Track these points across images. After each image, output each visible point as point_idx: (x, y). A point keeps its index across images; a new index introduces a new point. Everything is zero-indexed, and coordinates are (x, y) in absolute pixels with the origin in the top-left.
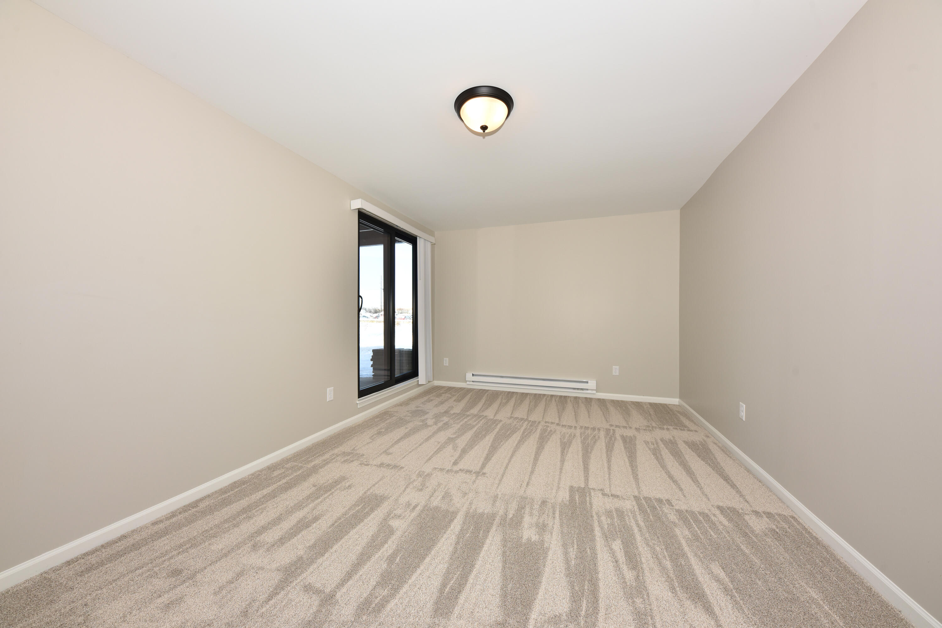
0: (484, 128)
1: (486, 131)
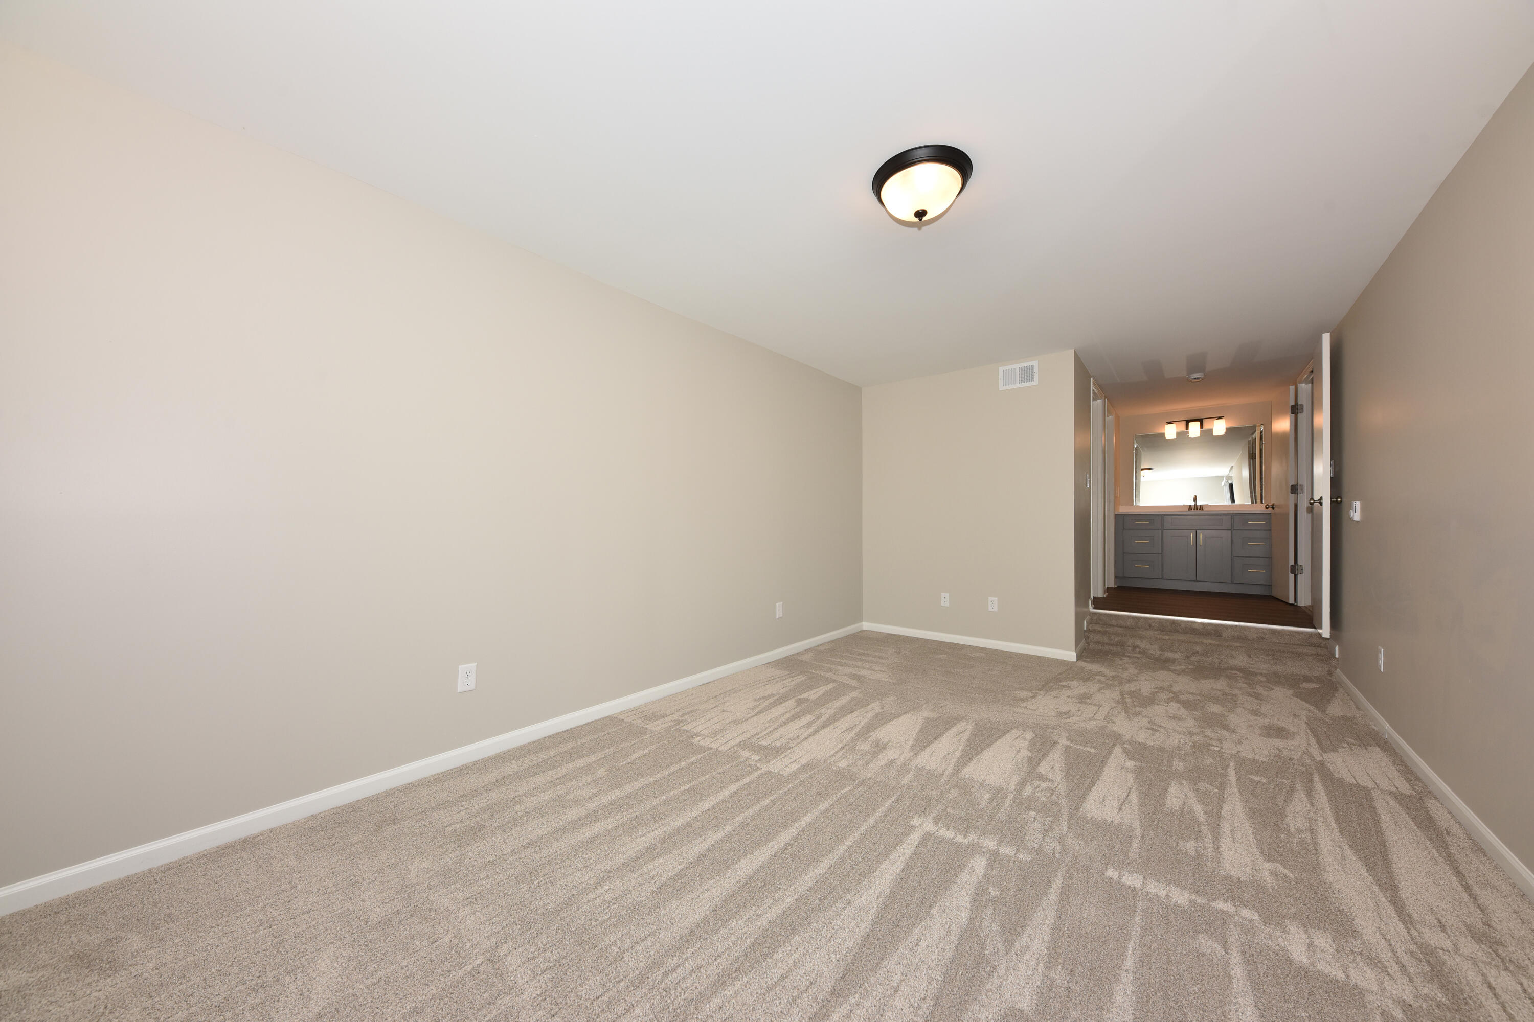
0: (920, 214)
1: (924, 219)
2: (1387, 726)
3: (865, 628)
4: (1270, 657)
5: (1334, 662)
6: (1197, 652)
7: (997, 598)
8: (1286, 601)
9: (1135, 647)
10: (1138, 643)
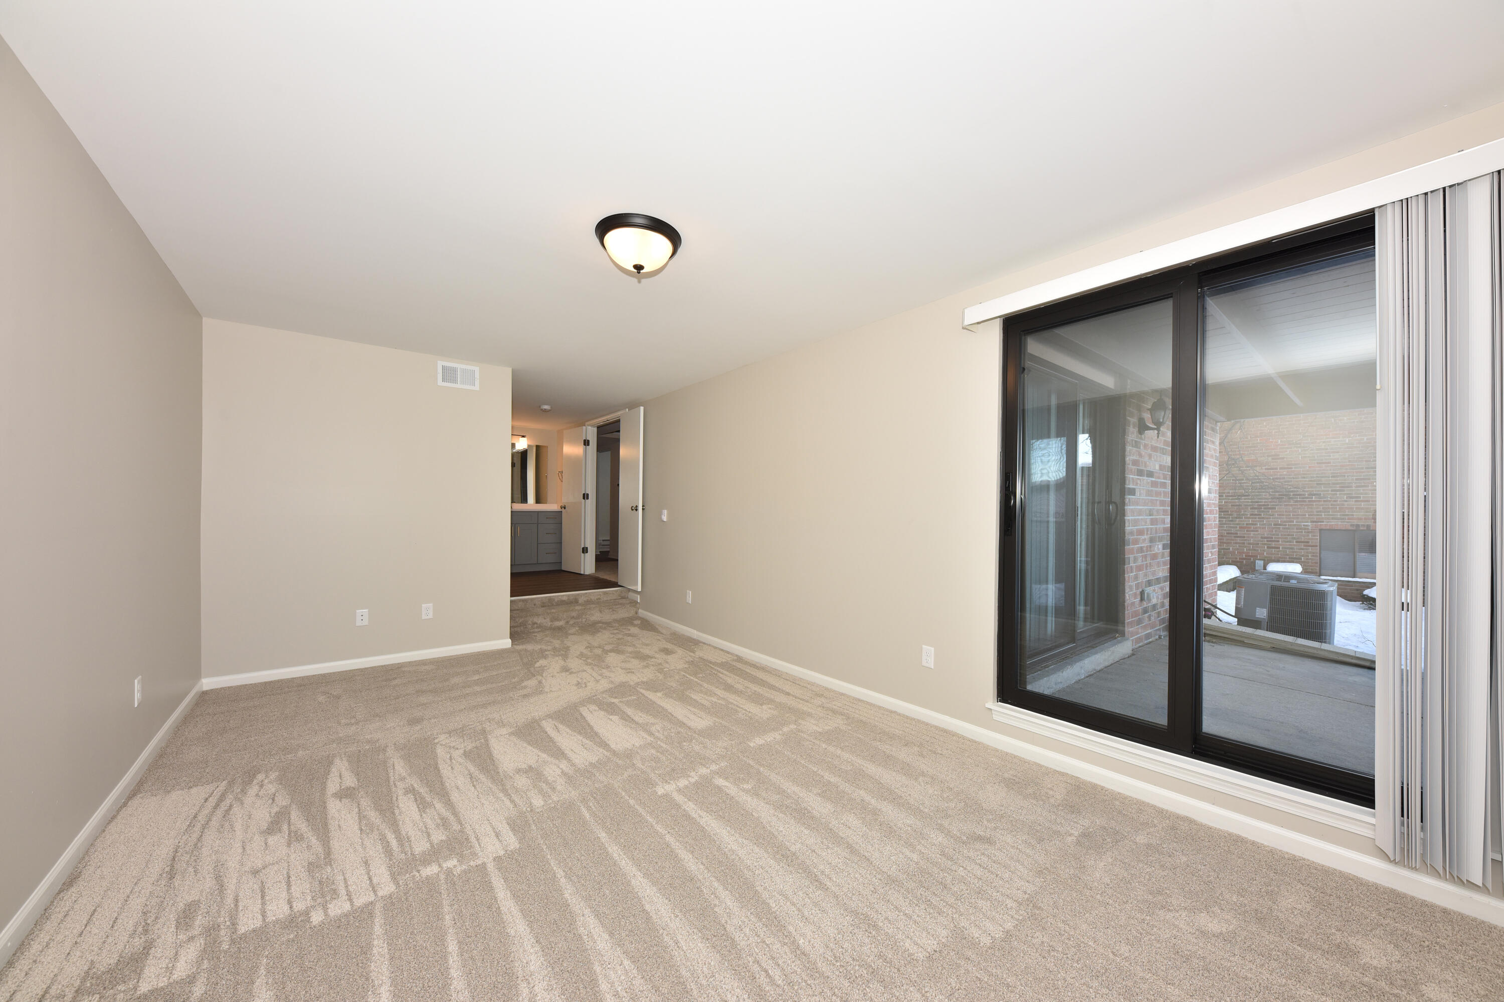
0: (639, 268)
1: (642, 272)
2: (695, 632)
3: (205, 688)
4: (611, 610)
5: (638, 605)
6: (573, 617)
7: (432, 604)
8: (579, 573)
9: (534, 623)
10: (535, 620)
